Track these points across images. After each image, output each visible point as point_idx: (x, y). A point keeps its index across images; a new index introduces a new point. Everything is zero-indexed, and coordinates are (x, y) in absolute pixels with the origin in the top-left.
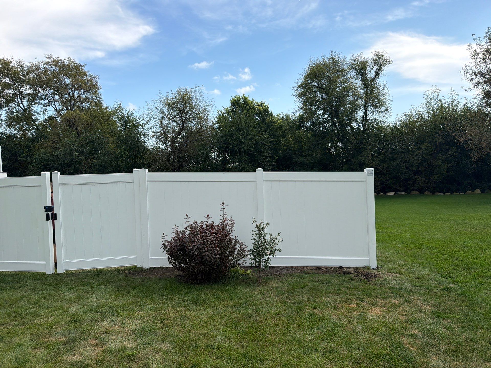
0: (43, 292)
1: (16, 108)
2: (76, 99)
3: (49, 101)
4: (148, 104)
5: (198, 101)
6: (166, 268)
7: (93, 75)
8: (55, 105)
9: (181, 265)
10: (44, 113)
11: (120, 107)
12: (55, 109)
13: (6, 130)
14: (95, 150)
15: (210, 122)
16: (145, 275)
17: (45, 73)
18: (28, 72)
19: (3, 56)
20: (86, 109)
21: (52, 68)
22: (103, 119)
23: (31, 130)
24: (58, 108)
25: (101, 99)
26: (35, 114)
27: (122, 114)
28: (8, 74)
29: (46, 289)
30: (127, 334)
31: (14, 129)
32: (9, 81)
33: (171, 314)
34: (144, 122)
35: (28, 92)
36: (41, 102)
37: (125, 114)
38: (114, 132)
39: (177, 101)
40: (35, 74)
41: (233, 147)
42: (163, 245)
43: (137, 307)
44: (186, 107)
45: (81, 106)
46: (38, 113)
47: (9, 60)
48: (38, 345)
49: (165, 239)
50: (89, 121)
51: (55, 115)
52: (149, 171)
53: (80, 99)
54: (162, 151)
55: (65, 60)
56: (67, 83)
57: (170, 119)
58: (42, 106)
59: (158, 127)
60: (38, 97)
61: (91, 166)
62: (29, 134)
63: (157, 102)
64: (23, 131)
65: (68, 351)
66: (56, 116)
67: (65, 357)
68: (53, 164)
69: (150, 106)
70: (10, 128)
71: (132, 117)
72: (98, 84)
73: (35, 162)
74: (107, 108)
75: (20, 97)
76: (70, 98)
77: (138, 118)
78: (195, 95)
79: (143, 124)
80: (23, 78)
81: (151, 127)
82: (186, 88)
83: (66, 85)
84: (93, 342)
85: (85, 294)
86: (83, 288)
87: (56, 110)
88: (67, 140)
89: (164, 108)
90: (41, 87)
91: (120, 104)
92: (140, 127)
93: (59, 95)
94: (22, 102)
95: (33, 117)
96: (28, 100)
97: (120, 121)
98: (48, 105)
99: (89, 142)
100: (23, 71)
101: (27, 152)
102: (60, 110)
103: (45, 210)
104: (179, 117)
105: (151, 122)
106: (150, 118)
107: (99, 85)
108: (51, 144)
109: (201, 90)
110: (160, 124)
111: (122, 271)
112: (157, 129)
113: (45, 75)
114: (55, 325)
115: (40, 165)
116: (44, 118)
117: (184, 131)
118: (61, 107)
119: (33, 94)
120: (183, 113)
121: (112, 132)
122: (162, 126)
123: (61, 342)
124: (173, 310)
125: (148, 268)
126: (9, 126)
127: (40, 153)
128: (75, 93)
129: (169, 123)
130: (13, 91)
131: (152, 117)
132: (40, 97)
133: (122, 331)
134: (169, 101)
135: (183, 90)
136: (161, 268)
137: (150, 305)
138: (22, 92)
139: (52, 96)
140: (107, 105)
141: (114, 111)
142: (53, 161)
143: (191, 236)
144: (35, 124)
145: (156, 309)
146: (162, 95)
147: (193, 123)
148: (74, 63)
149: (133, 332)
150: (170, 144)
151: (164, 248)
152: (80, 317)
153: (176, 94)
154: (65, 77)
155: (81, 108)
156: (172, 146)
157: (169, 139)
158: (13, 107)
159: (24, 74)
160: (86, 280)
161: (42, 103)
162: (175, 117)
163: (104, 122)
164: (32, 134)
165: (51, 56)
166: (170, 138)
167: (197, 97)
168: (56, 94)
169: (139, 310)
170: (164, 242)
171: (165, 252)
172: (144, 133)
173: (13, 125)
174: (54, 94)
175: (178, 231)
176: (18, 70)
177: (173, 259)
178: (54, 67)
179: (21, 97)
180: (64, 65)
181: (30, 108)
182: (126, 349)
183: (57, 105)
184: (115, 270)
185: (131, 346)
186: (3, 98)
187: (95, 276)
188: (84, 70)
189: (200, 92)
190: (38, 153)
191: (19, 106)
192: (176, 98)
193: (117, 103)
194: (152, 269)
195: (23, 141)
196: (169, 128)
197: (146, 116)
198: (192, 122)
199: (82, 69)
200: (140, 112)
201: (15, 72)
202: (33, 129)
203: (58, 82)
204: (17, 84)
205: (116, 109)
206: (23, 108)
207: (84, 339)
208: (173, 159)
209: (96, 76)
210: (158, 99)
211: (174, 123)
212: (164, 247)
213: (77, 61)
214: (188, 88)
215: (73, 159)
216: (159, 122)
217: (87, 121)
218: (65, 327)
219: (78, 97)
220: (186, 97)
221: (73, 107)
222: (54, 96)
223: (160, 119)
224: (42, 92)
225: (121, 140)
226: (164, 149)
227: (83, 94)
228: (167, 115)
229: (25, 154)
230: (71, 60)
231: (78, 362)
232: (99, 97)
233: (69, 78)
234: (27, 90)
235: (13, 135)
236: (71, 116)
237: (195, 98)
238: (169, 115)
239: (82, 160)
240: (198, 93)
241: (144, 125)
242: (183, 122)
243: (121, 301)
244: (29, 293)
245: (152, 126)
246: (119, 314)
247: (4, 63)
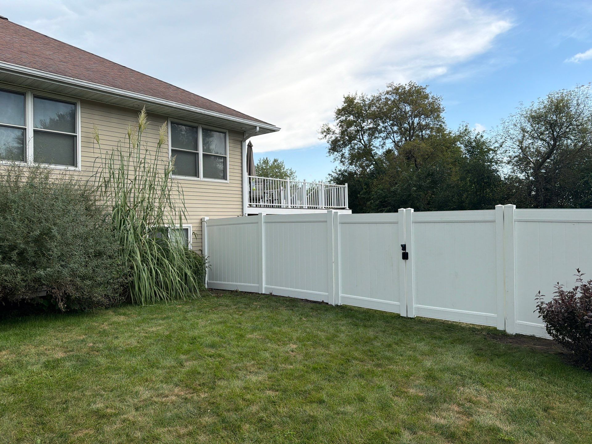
0: (394, 336)
1: (357, 145)
2: (416, 127)
3: (387, 133)
4: (503, 121)
5: (582, 106)
6: (540, 339)
7: (435, 96)
8: (393, 137)
9: (566, 339)
10: (383, 147)
11: (466, 130)
12: (393, 141)
13: (348, 168)
14: (434, 183)
16: (511, 342)
17: (386, 104)
18: (370, 105)
20: (425, 138)
21: (392, 97)
22: (445, 147)
23: (370, 166)
24: (396, 139)
25: (444, 123)
26: (375, 148)
27: (469, 138)
28: (352, 111)
29: (397, 334)
30: (498, 412)
31: (355, 166)
32: (352, 119)
33: (558, 404)
34: (497, 145)
35: (369, 127)
36: (380, 135)
37: (472, 137)
38: (459, 160)
39: (546, 112)
40: (376, 106)
42: (538, 308)
43: (506, 381)
44: (561, 118)
45: (421, 134)
46: (377, 148)
47: (353, 97)
48: (398, 393)
49: (542, 300)
50: (429, 151)
51: (393, 148)
52: (517, 208)
53: (420, 126)
54: (520, 181)
55: (406, 85)
56: (407, 110)
57: (535, 138)
58: (380, 139)
59: (516, 150)
60: (377, 131)
61: (429, 202)
62: (368, 170)
63: (517, 116)
64: (363, 167)
65: (430, 410)
67: (427, 416)
68: (390, 201)
69: (506, 124)
70: (352, 165)
71: (482, 140)
72: (441, 106)
73: (373, 199)
74: (450, 133)
75: (361, 133)
76: (410, 127)
77: (489, 140)
78: (576, 99)
79: (495, 148)
80: (365, 112)
81: (507, 151)
82: (562, 91)
83: (406, 113)
84: (456, 409)
85: (439, 350)
86: (435, 341)
87: (394, 142)
88: (405, 174)
89: (526, 124)
90: (381, 119)
91: (466, 126)
92: (491, 152)
93: (397, 126)
94: (363, 137)
95: (373, 152)
96: (368, 135)
97: (466, 146)
98: (387, 138)
99: (429, 175)
100: (365, 105)
101: (366, 189)
102: (398, 142)
104: (548, 134)
105: (506, 144)
106: (506, 139)
107: (441, 107)
108: (388, 180)
109: (587, 91)
110: (518, 146)
111: (478, 330)
112: (514, 152)
113: (385, 106)
114: (411, 376)
115: (377, 202)
116: (382, 152)
117: (555, 152)
118: (399, 138)
119: (373, 128)
120: (555, 126)
121: (455, 161)
122: (521, 148)
123: (421, 397)
124: (560, 399)
125: (514, 334)
126: (351, 164)
127: (378, 190)
128: (415, 121)
129: (532, 143)
130: (356, 127)
131: (509, 138)
132: (379, 130)
133: (490, 406)
134: (534, 114)
135: (556, 96)
136: (532, 338)
137: (524, 383)
138: (364, 127)
139: (391, 128)
140: (451, 130)
141: (459, 135)
142: (390, 197)
143: (586, 301)
144: (374, 159)
145: (533, 390)
146: (523, 107)
147: (571, 139)
148: (415, 87)
149: (505, 411)
150: (532, 171)
151: (539, 312)
152: (437, 375)
153: (546, 102)
154: (405, 105)
155: (421, 136)
156: (535, 174)
157: (532, 165)
158: (355, 144)
159: (366, 109)
160: (437, 334)
161: (381, 137)
162: (542, 134)
163: (447, 150)
164: (370, 170)
165: (392, 84)
166: (532, 163)
167: (580, 102)
168: (395, 125)
169: (509, 386)
170: (539, 303)
171: (542, 317)
172: (496, 159)
173: (354, 162)
174: (392, 125)
175: (563, 291)
176: (360, 106)
177: (554, 329)
178: (395, 95)
179: (362, 133)
180: (405, 91)
181: (369, 143)
182: (499, 430)
183: (395, 137)
184: (470, 328)
185: (505, 428)
186: (347, 136)
187: (446, 330)
188: (426, 93)
189: (585, 93)
190: (376, 189)
191: (361, 142)
192: (545, 107)
193: (463, 126)
194: (518, 336)
195: (362, 177)
196: (532, 150)
197: (500, 137)
198: (568, 138)
199: (423, 92)
200: (492, 133)
201: (358, 109)
202: (372, 164)
203: (398, 112)
204: (359, 120)
205: (460, 133)
206: (364, 144)
207: (445, 401)
208: (537, 191)
209: (438, 97)
210: (517, 113)
211: (540, 142)
212: (539, 310)
213: (418, 84)
214: (565, 91)
215: (410, 195)
216: (518, 144)
217: (426, 151)
218: (422, 381)
219: (418, 124)
220: (561, 104)
221: (412, 136)
222: (393, 127)
223: (520, 138)
224: (381, 124)
225: (467, 170)
226: (524, 178)
227: (423, 121)
228: (531, 133)
229: (364, 190)
230: (412, 84)
231: (443, 426)
232: (442, 121)
233: (410, 105)
234: (368, 124)
235: (354, 172)
236: (410, 147)
237: (575, 102)
238: (533, 132)
239: (419, 196)
240: (582, 95)
241: (496, 149)
242: (555, 140)
243: (482, 368)
244: (381, 334)
245: (507, 149)
246: (483, 384)
247: (349, 101)
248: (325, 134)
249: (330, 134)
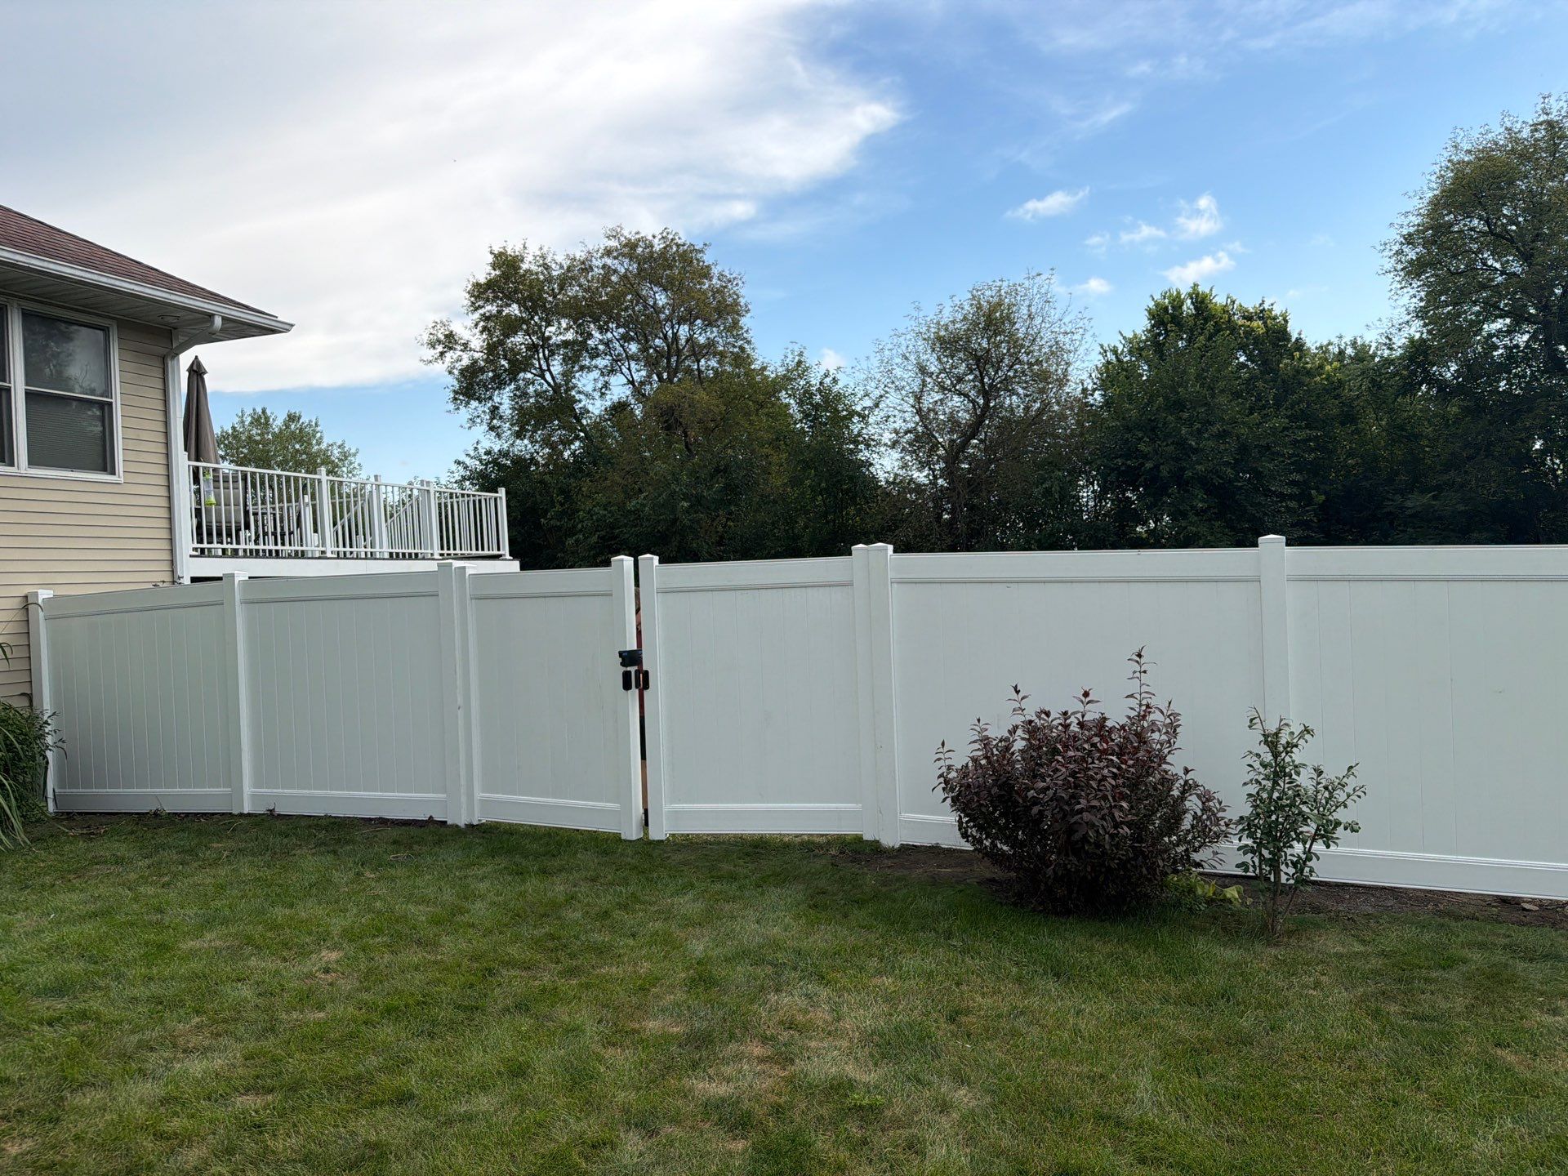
0: (618, 889)
1: (537, 386)
2: (684, 348)
3: (613, 359)
4: (881, 347)
5: (1038, 321)
6: (950, 852)
7: (726, 273)
8: (629, 369)
9: (999, 845)
10: (603, 394)
11: (799, 363)
12: (629, 380)
13: (512, 445)
14: (732, 490)
15: (1073, 389)
16: (889, 867)
17: (605, 281)
18: (564, 281)
19: (505, 244)
20: (707, 376)
21: (622, 266)
22: (754, 402)
23: (572, 442)
24: (637, 377)
25: (749, 342)
26: (582, 397)
27: (807, 383)
28: (516, 291)
29: (626, 882)
30: (851, 1041)
31: (532, 442)
32: (517, 312)
33: (979, 999)
34: (868, 403)
35: (564, 338)
36: (593, 363)
37: (813, 382)
38: (785, 437)
39: (968, 329)
40: (580, 286)
41: (1157, 467)
42: (942, 780)
43: (874, 963)
44: (998, 346)
45: (696, 367)
46: (587, 395)
47: (517, 253)
48: (617, 1036)
49: (948, 762)
50: (716, 410)
51: (630, 397)
52: (896, 551)
53: (693, 347)
54: (919, 489)
55: (654, 237)
56: (660, 304)
57: (946, 389)
58: (596, 374)
59: (908, 416)
60: (587, 351)
61: (722, 537)
62: (566, 454)
63: (908, 337)
64: (553, 446)
65: (695, 1065)
66: (633, 401)
67: (687, 1082)
68: (627, 536)
69: (887, 353)
70: (522, 440)
71: (835, 389)
72: (741, 299)
73: (581, 531)
74: (764, 369)
75: (544, 352)
76: (668, 346)
77: (850, 391)
78: (1027, 303)
79: (864, 409)
80: (551, 299)
81: (889, 417)
82: (999, 284)
83: (658, 310)
84: (758, 1051)
85: (727, 907)
86: (718, 886)
87: (632, 382)
88: (660, 467)
89: (928, 356)
90: (596, 320)
91: (801, 354)
92: (856, 419)
93: (639, 342)
94: (548, 365)
95: (577, 406)
96: (564, 359)
97: (800, 403)
98: (612, 371)
99: (717, 470)
100: (549, 280)
101: (562, 504)
102: (642, 383)
103: (620, 660)
104: (973, 381)
105: (888, 401)
106: (886, 389)
107: (742, 301)
108: (620, 480)
109: (1046, 287)
110: (913, 406)
111: (820, 846)
112: (905, 421)
113: (604, 286)
114: (654, 986)
115: (594, 539)
116: (603, 408)
117: (987, 422)
118: (644, 373)
119: (574, 342)
120: (985, 364)
121: (777, 439)
122: (919, 412)
123: (675, 1037)
124: (982, 988)
125: (897, 846)
126: (519, 435)
127: (594, 506)
128: (681, 332)
129: (941, 400)
130: (527, 337)
131: (893, 386)
132: (592, 349)
133: (836, 1030)
134: (942, 333)
135: (988, 293)
136: (935, 850)
137: (911, 962)
138: (549, 338)
139: (622, 346)
140: (766, 360)
141: (785, 376)
142: (625, 525)
143: (1032, 756)
144: (582, 425)
145: (930, 976)
146: (921, 314)
147: (1018, 395)
148: (678, 246)
149: (868, 1037)
150: (942, 465)
151: (944, 789)
152: (719, 972)
153: (967, 307)
154: (655, 289)
155: (696, 373)
156: (948, 473)
157: (941, 452)
158: (529, 383)
159: (553, 290)
160: (726, 867)
161: (596, 367)
162: (960, 380)
163: (758, 410)
164: (573, 454)
165: (619, 230)
166: (943, 446)
167: (1033, 310)
168: (632, 339)
169: (879, 973)
170: (944, 769)
171: (949, 801)
172: (867, 437)
173: (527, 431)
174: (626, 338)
175: (987, 738)
176: (538, 279)
177: (974, 826)
178: (627, 260)
179: (547, 352)
180: (652, 252)
181: (567, 382)
182: (851, 1085)
183: (633, 370)
184: (802, 844)
185: (866, 1078)
186: (505, 359)
187: (747, 854)
188: (704, 262)
189: (1043, 291)
190: (589, 505)
191: (543, 377)
192: (965, 318)
193: (792, 352)
194: (906, 850)
195: (550, 473)
196: (942, 417)
197: (873, 385)
198: (1013, 392)
199: (697, 260)
200: (857, 374)
201: (531, 287)
202: (577, 438)
203: (637, 305)
204: (536, 318)
205: (788, 370)
206: (552, 383)
207: (732, 1037)
208: (952, 512)
209: (734, 275)
210: (910, 329)
211: (956, 398)
212: (943, 785)
213: (683, 238)
214: (1005, 284)
215: (675, 520)
216: (911, 401)
217: (710, 411)
218: (680, 995)
219: (687, 341)
220: (998, 314)
221: (676, 371)
222: (626, 344)
223: (916, 389)
224: (596, 334)
225: (804, 461)
226: (926, 481)
227: (700, 334)
228: (937, 377)
229: (558, 508)
230: (670, 237)
231: (723, 1100)
232: (745, 339)
233: (665, 290)
234: (560, 331)
235: (528, 456)
236: (670, 399)
237: (1025, 312)
238: (943, 375)
239: (698, 522)
240: (1039, 296)
241: (867, 412)
242: (986, 395)
243: (824, 938)
244: (584, 888)
245: (890, 414)
246: (823, 978)
247: (507, 264)
248: (440, 348)
249: (455, 349)
